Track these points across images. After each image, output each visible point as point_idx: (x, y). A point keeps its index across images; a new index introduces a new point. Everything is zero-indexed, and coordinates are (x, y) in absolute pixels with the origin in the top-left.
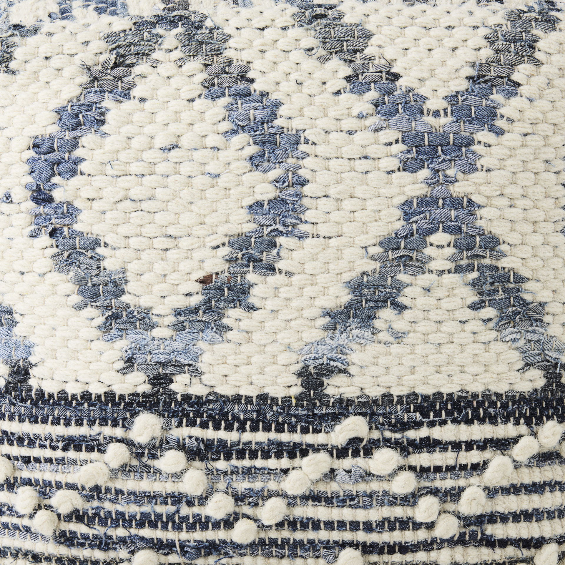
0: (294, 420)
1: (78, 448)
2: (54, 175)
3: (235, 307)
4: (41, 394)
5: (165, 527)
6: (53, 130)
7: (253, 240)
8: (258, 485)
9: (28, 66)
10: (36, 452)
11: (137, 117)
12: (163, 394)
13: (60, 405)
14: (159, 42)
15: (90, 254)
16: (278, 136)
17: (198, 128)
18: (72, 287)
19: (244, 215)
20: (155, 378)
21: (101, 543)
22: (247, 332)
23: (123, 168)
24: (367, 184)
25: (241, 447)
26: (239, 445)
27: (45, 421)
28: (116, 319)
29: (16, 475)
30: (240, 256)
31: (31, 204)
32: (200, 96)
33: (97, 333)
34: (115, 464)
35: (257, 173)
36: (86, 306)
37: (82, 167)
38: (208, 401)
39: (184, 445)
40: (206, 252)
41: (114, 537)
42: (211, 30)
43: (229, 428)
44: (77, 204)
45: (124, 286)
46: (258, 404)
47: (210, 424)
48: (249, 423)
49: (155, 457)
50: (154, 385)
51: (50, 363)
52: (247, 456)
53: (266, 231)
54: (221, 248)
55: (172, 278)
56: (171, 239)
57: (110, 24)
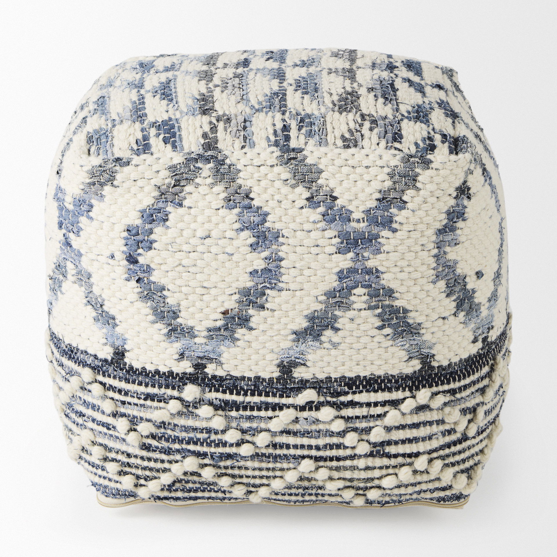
0: (275, 390)
1: (153, 400)
2: (139, 248)
3: (242, 328)
4: (131, 368)
5: (202, 444)
6: (138, 222)
7: (252, 291)
8: (254, 425)
9: (124, 184)
10: (128, 399)
11: (187, 218)
12: (201, 374)
13: (142, 375)
14: (200, 172)
15: (159, 294)
16: (267, 233)
17: (222, 226)
18: (149, 311)
19: (247, 277)
20: (196, 365)
21: (166, 451)
22: (249, 342)
23: (179, 247)
24: (318, 261)
25: (245, 404)
26: (244, 403)
27: (134, 382)
28: (174, 331)
29: (117, 410)
30: (245, 299)
31: (126, 263)
32: (223, 207)
33: (164, 338)
34: (174, 411)
35: (254, 254)
36: (157, 322)
37: (155, 245)
38: (226, 379)
39: (213, 402)
40: (225, 297)
41: (173, 449)
42: (230, 166)
43: (238, 394)
44: (152, 266)
45: (178, 313)
46: (255, 382)
47: (228, 391)
48: (249, 391)
49: (196, 408)
50: (196, 369)
51: (136, 351)
52: (249, 409)
53: (260, 286)
54: (234, 295)
55: (206, 310)
56: (205, 289)
57: (171, 158)
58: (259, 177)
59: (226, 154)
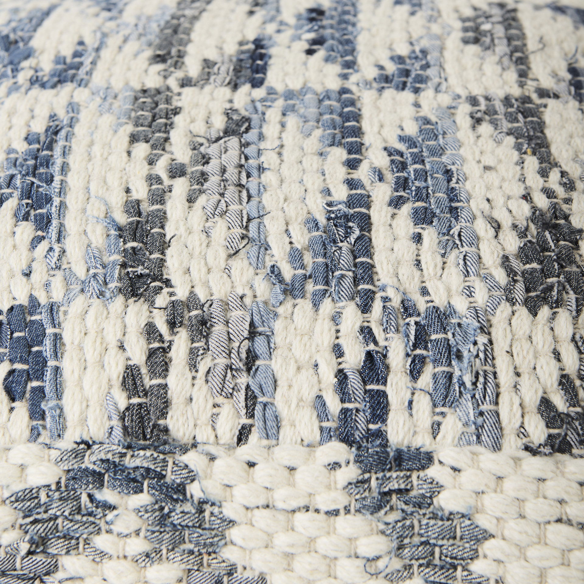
14: (108, 518)
42: (202, 503)
57: (22, 467)
58: (293, 546)
59: (192, 466)
